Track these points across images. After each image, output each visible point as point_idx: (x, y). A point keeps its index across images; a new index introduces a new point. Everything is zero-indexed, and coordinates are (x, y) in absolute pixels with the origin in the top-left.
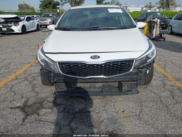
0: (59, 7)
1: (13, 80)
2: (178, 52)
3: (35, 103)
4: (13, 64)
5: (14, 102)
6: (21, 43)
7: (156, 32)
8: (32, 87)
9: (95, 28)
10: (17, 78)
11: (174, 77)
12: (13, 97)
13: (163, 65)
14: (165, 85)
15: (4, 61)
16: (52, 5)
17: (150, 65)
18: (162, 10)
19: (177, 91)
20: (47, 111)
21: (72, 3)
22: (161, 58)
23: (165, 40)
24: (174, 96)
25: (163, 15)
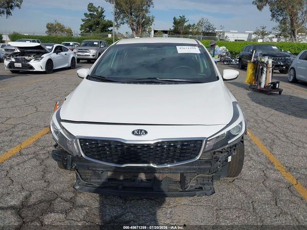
0: (112, 30)
1: (14, 156)
2: (301, 117)
3: (41, 202)
4: (20, 127)
5: (8, 198)
6: (41, 90)
7: (266, 79)
8: (43, 171)
9: (150, 80)
10: (21, 154)
11: (284, 164)
12: (7, 187)
13: (269, 141)
14: (266, 177)
15: (7, 122)
16: (100, 27)
17: (235, 146)
18: (283, 40)
19: (285, 191)
20: (57, 216)
21: (133, 25)
22: (268, 127)
23: (282, 93)
24: (278, 200)
25: (281, 50)
